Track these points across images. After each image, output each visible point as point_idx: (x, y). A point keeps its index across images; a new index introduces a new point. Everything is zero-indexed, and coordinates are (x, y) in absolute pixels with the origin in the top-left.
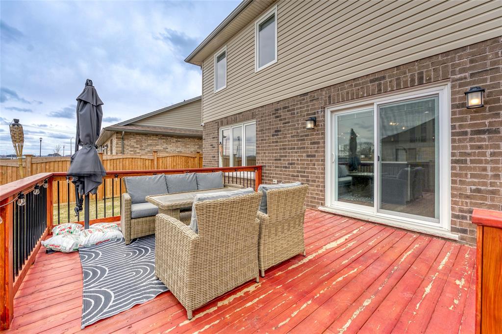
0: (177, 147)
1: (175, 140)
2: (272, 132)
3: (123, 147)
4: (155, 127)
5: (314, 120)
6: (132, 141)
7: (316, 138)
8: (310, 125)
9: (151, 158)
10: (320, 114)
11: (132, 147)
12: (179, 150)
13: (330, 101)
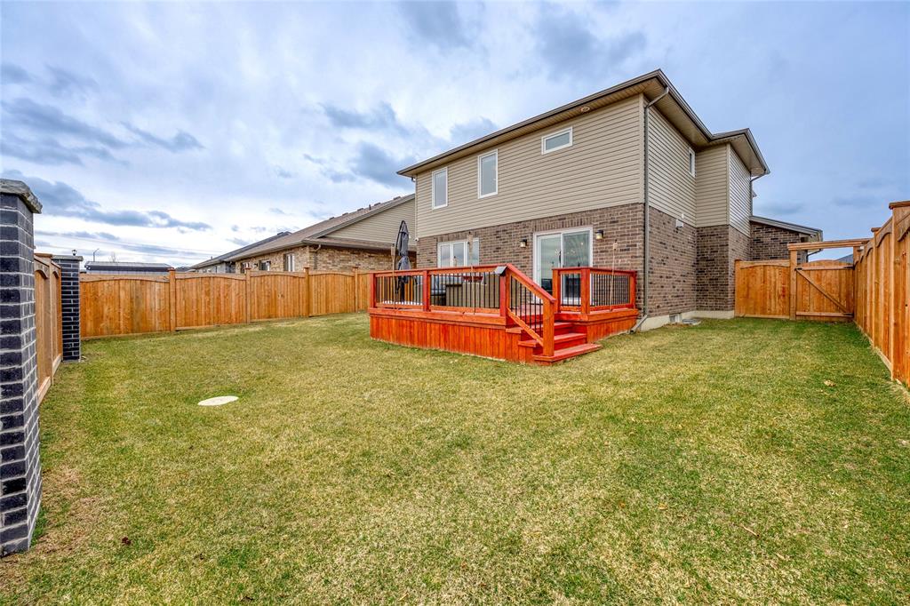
0: (370, 263)
1: (367, 255)
2: (494, 249)
3: (316, 263)
4: (347, 240)
5: (525, 241)
6: (324, 256)
7: (526, 254)
8: (523, 245)
9: (352, 274)
10: (530, 237)
11: (325, 262)
12: (372, 266)
13: (536, 229)
